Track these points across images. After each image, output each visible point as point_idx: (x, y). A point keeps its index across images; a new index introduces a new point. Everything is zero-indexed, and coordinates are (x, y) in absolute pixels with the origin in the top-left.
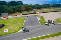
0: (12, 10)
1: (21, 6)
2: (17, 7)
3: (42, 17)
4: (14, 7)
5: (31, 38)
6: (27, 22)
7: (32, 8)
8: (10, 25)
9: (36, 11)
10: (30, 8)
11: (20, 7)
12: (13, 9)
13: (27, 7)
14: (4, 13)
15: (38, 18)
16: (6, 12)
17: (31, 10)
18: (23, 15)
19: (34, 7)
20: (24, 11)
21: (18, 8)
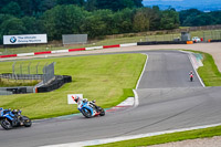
0: (103, 26)
1: (135, 12)
2: (120, 13)
3: (208, 58)
4: (111, 15)
5: (163, 133)
6: (154, 72)
7: (175, 22)
8: (89, 80)
9: (188, 35)
10: (166, 23)
11: (132, 17)
12: (105, 20)
13: (157, 17)
14: (72, 33)
15: (193, 60)
16: (80, 32)
17: (171, 29)
18: (139, 44)
19: (181, 19)
20: (146, 29)
21: (124, 17)
